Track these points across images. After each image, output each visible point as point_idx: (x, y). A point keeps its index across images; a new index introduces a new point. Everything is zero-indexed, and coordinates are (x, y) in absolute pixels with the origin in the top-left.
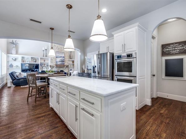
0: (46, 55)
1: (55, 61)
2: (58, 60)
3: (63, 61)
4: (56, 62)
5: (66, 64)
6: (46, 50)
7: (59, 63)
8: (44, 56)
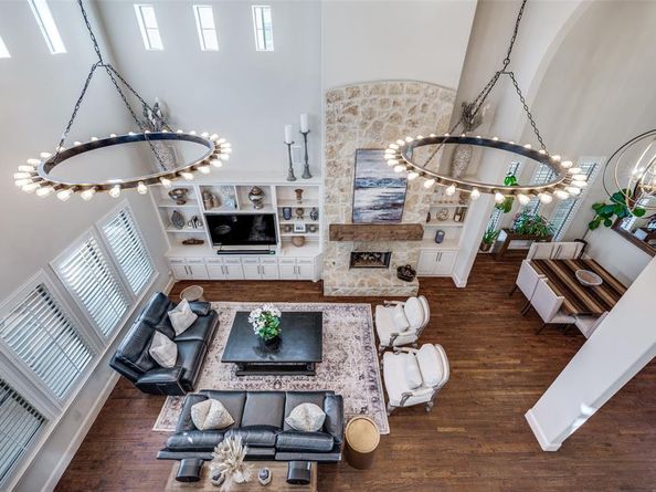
0: (307, 167)
1: (349, 204)
2: (367, 198)
3: (395, 206)
4: (355, 211)
5: (412, 216)
6: (305, 134)
7: (368, 217)
8: (293, 178)
